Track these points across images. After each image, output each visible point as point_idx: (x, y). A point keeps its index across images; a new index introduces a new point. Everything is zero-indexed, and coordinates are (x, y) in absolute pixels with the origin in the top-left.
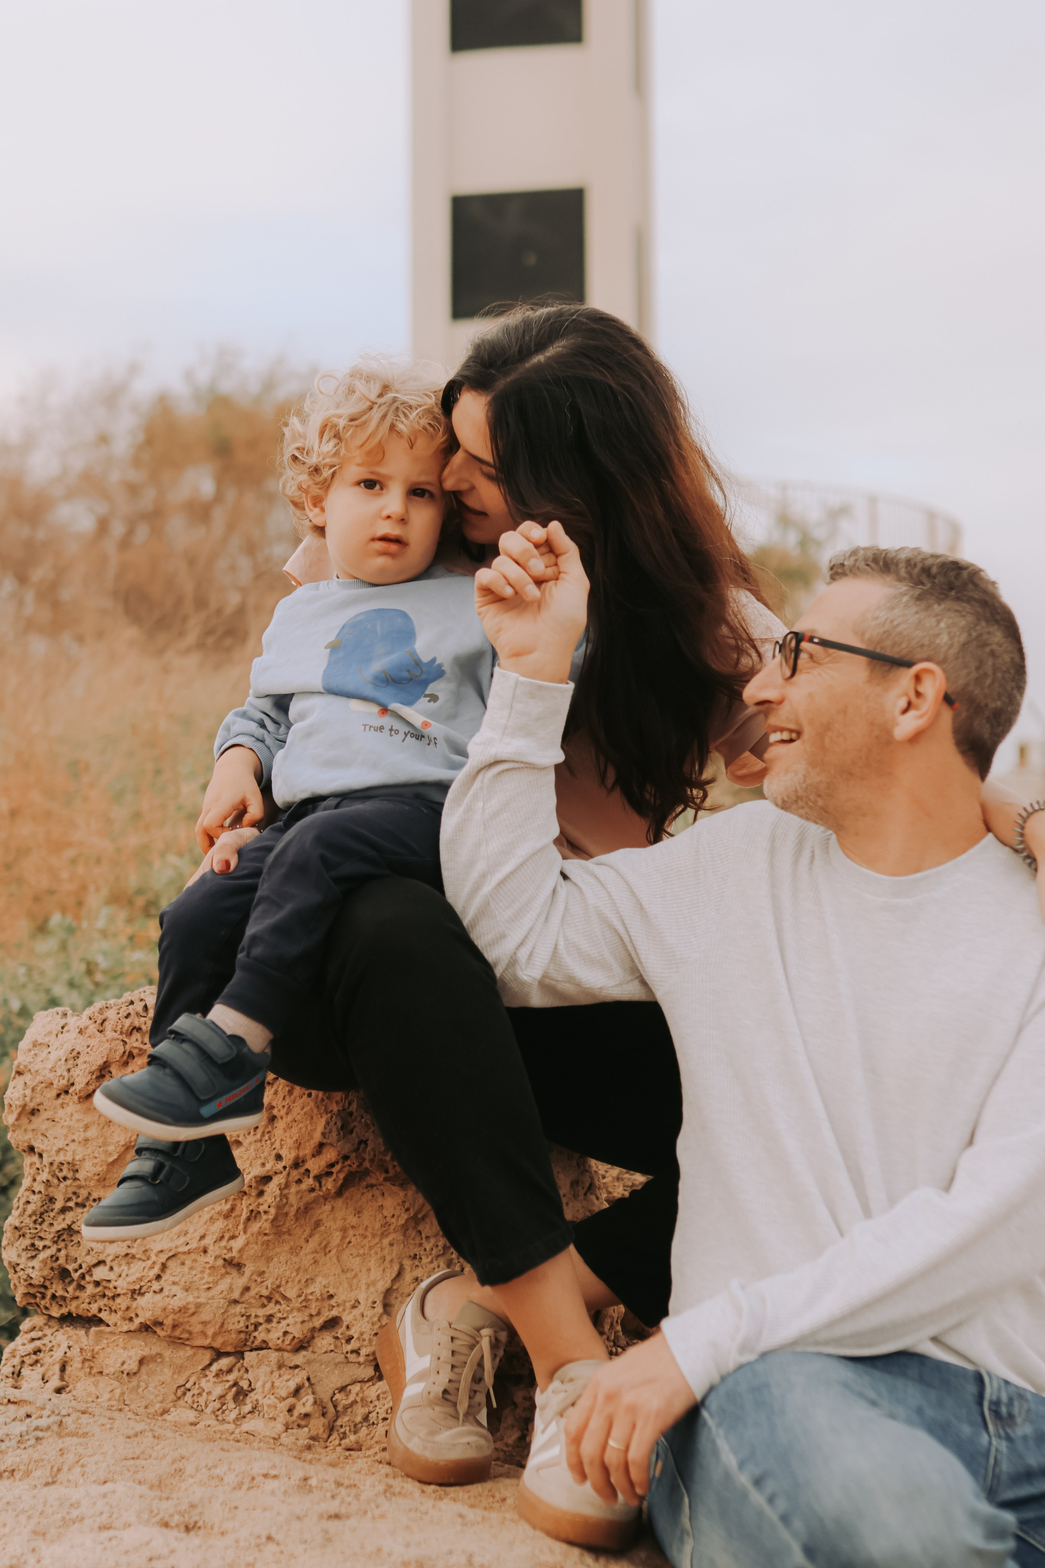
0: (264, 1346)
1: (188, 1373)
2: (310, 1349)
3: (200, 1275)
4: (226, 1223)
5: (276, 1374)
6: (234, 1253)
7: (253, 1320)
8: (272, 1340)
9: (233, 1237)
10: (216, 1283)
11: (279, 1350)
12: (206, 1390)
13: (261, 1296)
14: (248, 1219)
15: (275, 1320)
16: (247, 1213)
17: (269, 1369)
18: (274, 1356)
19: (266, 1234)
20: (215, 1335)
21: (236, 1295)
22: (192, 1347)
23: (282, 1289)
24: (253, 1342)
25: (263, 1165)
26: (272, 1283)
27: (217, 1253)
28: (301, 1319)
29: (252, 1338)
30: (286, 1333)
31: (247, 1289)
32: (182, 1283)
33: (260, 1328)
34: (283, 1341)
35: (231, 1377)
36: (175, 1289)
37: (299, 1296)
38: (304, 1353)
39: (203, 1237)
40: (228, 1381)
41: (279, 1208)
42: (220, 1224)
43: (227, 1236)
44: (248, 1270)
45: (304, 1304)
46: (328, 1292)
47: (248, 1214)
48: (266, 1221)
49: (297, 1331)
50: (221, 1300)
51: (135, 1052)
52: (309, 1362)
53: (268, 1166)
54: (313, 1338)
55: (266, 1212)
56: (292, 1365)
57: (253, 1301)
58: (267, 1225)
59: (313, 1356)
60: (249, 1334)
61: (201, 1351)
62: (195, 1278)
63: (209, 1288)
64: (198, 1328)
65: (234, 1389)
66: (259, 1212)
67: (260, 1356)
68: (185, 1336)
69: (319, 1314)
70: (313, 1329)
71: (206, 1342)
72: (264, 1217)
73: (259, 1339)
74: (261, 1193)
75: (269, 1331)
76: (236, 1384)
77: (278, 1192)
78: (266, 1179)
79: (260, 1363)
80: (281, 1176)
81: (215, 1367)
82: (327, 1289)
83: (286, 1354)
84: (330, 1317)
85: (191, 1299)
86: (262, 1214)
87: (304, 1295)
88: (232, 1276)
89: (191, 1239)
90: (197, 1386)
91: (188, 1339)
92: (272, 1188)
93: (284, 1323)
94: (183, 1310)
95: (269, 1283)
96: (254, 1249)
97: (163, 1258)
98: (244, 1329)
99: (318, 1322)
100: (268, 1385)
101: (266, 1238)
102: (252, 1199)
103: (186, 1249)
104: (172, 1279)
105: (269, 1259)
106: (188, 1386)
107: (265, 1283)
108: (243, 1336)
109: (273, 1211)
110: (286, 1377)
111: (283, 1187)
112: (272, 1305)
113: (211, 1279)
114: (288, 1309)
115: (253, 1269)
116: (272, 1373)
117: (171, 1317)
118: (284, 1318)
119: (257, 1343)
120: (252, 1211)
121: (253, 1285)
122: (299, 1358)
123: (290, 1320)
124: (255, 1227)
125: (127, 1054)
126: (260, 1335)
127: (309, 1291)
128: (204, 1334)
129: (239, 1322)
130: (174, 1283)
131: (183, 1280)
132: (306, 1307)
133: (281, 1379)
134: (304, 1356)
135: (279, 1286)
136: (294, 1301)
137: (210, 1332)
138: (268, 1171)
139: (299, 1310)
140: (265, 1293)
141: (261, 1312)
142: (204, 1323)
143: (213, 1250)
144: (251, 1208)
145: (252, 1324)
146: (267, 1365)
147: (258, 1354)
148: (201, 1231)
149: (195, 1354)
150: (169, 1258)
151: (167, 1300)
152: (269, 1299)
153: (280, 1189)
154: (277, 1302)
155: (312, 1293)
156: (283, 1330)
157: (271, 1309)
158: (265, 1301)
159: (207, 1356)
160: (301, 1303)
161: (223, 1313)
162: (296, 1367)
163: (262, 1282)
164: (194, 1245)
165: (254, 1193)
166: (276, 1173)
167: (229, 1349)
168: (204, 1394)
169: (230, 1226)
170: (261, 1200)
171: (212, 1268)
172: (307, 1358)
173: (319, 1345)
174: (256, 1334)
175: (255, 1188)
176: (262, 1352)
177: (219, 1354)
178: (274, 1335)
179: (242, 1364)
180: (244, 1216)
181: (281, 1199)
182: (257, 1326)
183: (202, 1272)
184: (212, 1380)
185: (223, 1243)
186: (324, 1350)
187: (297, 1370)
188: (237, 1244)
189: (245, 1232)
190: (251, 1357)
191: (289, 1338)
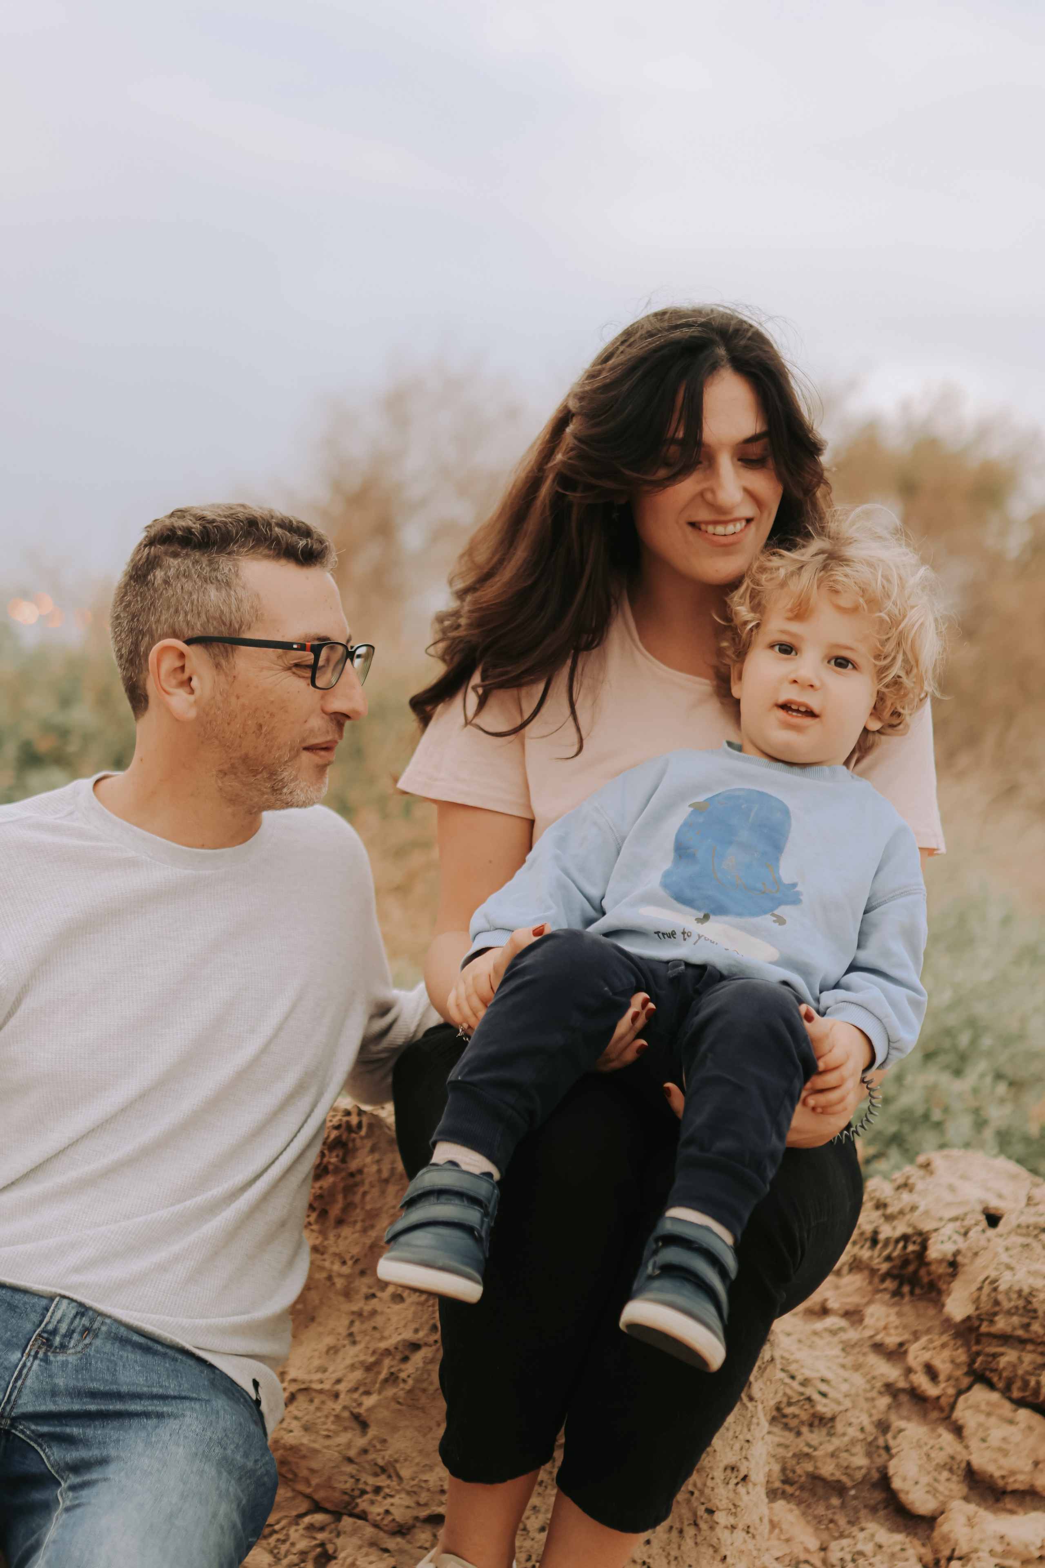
0: (363, 1516)
1: (282, 1514)
2: (408, 1537)
3: (323, 1420)
4: (365, 1376)
5: (364, 1550)
6: (362, 1410)
7: (361, 1486)
8: (371, 1513)
9: (367, 1393)
10: (336, 1433)
11: (376, 1526)
12: (291, 1540)
13: (376, 1464)
14: (386, 1380)
15: (382, 1494)
16: (386, 1374)
17: (359, 1542)
18: (369, 1531)
19: (399, 1403)
20: (319, 1487)
21: (352, 1453)
22: (294, 1490)
23: (398, 1465)
24: (354, 1508)
25: (416, 1331)
26: (390, 1456)
27: (346, 1403)
28: (406, 1503)
29: (353, 1505)
30: (387, 1512)
31: (365, 1451)
32: (304, 1421)
33: (366, 1497)
34: (383, 1519)
35: (321, 1536)
36: (295, 1424)
37: (413, 1479)
38: (399, 1539)
39: (339, 1381)
40: (315, 1538)
41: (418, 1381)
42: (358, 1374)
43: (361, 1390)
44: (372, 1432)
45: (414, 1489)
46: (442, 1486)
47: (387, 1376)
48: (403, 1389)
49: (400, 1514)
50: (336, 1453)
51: (331, 1167)
52: (401, 1551)
53: (421, 1334)
54: (414, 1527)
55: (404, 1381)
56: (384, 1546)
57: (367, 1466)
58: (401, 1394)
59: (407, 1547)
60: (353, 1498)
61: (300, 1498)
62: (319, 1421)
63: (328, 1437)
64: (304, 1473)
65: (319, 1550)
66: (397, 1378)
67: (356, 1525)
68: (290, 1476)
69: (426, 1505)
70: (416, 1518)
71: (308, 1491)
72: (402, 1385)
73: (361, 1507)
74: (405, 1359)
75: (372, 1502)
76: (322, 1545)
77: (421, 1365)
78: (415, 1347)
79: (354, 1532)
80: (430, 1349)
81: (307, 1520)
82: (442, 1483)
83: (381, 1534)
84: (436, 1513)
85: (305, 1441)
86: (400, 1381)
87: (417, 1480)
88: (354, 1432)
89: (327, 1379)
90: (285, 1532)
91: (291, 1480)
92: (418, 1358)
93: (389, 1500)
94: (293, 1449)
95: (387, 1454)
96: (384, 1414)
97: (293, 1388)
98: (349, 1491)
99: (424, 1513)
101: (398, 1407)
102: (395, 1362)
103: (318, 1387)
104: (296, 1413)
105: (395, 1429)
106: (277, 1527)
107: (383, 1453)
108: (346, 1498)
109: (410, 1382)
111: (427, 1361)
112: (383, 1477)
113: (332, 1427)
114: (398, 1488)
115: (375, 1433)
116: (360, 1547)
117: (281, 1452)
118: (392, 1496)
119: (357, 1511)
120: (392, 1374)
121: (371, 1450)
122: (392, 1543)
123: (396, 1500)
124: (390, 1392)
125: (322, 1167)
126: (363, 1504)
127: (425, 1477)
128: (308, 1482)
129: (346, 1482)
130: (296, 1418)
131: (306, 1418)
132: (415, 1492)
134: (398, 1544)
135: (396, 1461)
136: (405, 1482)
137: (315, 1481)
138: (419, 1339)
139: (408, 1493)
140: (381, 1462)
141: (372, 1481)
142: (313, 1471)
143: (344, 1399)
144: (393, 1370)
145: (359, 1489)
146: (359, 1537)
147: (355, 1522)
148: (338, 1375)
149: (293, 1498)
150: (300, 1390)
151: (283, 1433)
152: (383, 1470)
153: (424, 1362)
154: (390, 1477)
155: (426, 1481)
156: (385, 1508)
157: (382, 1481)
158: (378, 1470)
159: (304, 1506)
160: (412, 1486)
161: (333, 1467)
162: (386, 1550)
163: (380, 1450)
164: (327, 1386)
165: (399, 1356)
166: (426, 1344)
167: (328, 1506)
168: (288, 1544)
169: (368, 1381)
170: (403, 1366)
171: (337, 1417)
173: (417, 1537)
174: (359, 1500)
175: (402, 1352)
176: (358, 1522)
177: (317, 1507)
178: (375, 1511)
179: (337, 1526)
180: (382, 1376)
181: (422, 1374)
182: (363, 1492)
183: (327, 1417)
184: (301, 1532)
185: (356, 1396)
186: (419, 1544)
187: (386, 1555)
188: (369, 1401)
189: (380, 1393)
190: (347, 1522)
191: (390, 1518)
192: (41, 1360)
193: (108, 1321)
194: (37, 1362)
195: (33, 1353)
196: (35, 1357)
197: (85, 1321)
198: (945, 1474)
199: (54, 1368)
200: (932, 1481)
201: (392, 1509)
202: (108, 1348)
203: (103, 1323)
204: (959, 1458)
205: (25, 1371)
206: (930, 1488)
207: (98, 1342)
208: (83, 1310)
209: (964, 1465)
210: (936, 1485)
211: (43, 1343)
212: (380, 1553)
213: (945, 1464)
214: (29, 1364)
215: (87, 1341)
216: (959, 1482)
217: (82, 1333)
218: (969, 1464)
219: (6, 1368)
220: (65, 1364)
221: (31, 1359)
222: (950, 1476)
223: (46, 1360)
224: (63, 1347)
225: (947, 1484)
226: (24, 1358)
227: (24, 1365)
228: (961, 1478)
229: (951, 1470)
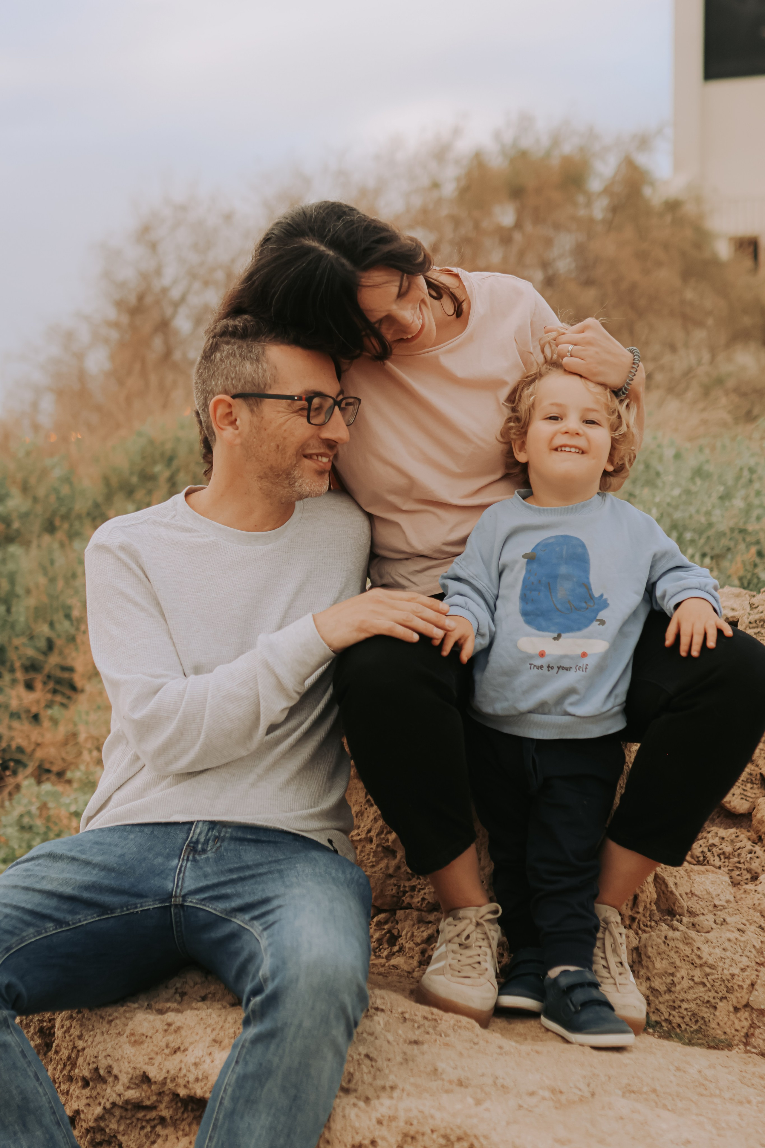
0: (409, 907)
5: (416, 927)
7: (402, 889)
8: (414, 903)
11: (419, 910)
15: (417, 890)
17: (411, 923)
18: (415, 914)
20: (376, 898)
21: (391, 871)
24: (402, 904)
29: (401, 901)
30: (423, 899)
34: (421, 904)
56: (427, 920)
57: (402, 876)
60: (399, 898)
73: (406, 902)
75: (412, 897)
76: (389, 931)
79: (406, 918)
81: (376, 919)
83: (423, 913)
100: (409, 935)
110: (422, 929)
112: (414, 879)
116: (413, 925)
119: (404, 904)
133: (419, 930)
146: (410, 920)
147: (405, 912)
156: (422, 897)
158: (410, 877)
172: (437, 917)
176: (407, 911)
187: (430, 925)
190: (400, 914)
191: (426, 902)
192: (192, 861)
193: (229, 830)
194: (189, 863)
195: (185, 858)
196: (188, 860)
197: (215, 832)
198: (749, 785)
199: (201, 864)
200: (742, 792)
201: (427, 897)
202: (232, 846)
203: (226, 832)
204: (754, 773)
205: (183, 869)
206: (743, 796)
207: (225, 844)
208: (213, 824)
209: (759, 776)
210: (745, 793)
211: (191, 850)
212: (426, 925)
213: (748, 779)
214: (184, 865)
215: (218, 845)
216: (758, 788)
217: (214, 840)
218: (761, 774)
219: (171, 870)
220: (207, 859)
221: (185, 862)
222: (752, 786)
223: (195, 860)
224: (204, 851)
225: (751, 791)
226: (181, 862)
227: (182, 866)
228: (759, 785)
229: (752, 783)
